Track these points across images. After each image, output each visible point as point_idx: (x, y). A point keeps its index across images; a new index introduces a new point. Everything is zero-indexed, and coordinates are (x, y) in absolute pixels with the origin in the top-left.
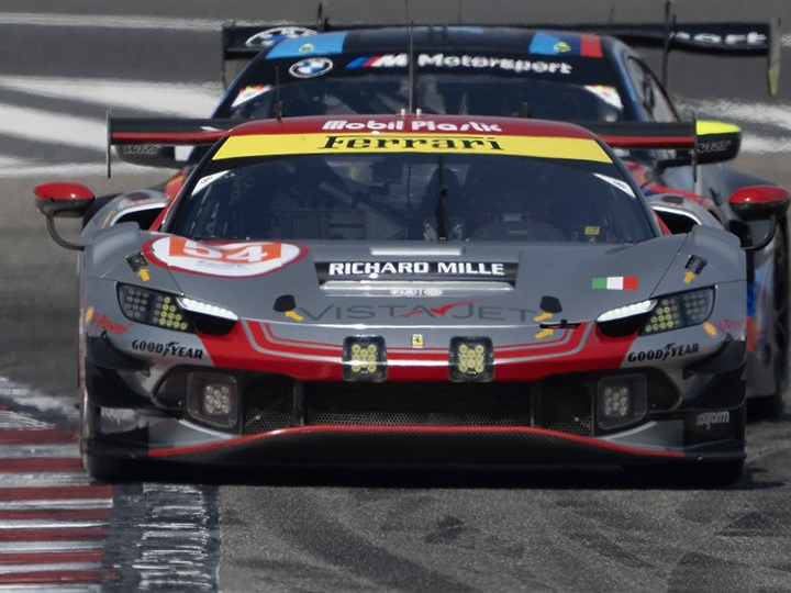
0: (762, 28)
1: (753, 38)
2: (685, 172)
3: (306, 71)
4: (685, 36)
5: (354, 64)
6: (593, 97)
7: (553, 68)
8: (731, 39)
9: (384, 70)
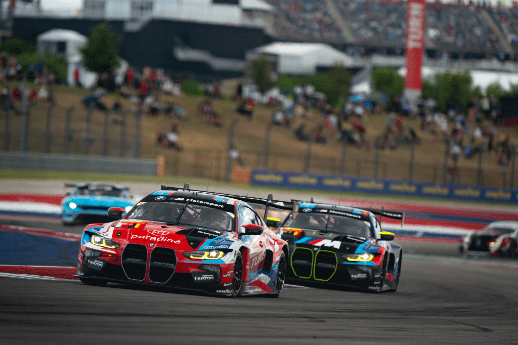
0: (401, 214)
1: (399, 216)
2: (383, 242)
3: (306, 211)
4: (385, 213)
5: (316, 211)
6: (365, 224)
7: (357, 216)
8: (395, 215)
9: (323, 213)
